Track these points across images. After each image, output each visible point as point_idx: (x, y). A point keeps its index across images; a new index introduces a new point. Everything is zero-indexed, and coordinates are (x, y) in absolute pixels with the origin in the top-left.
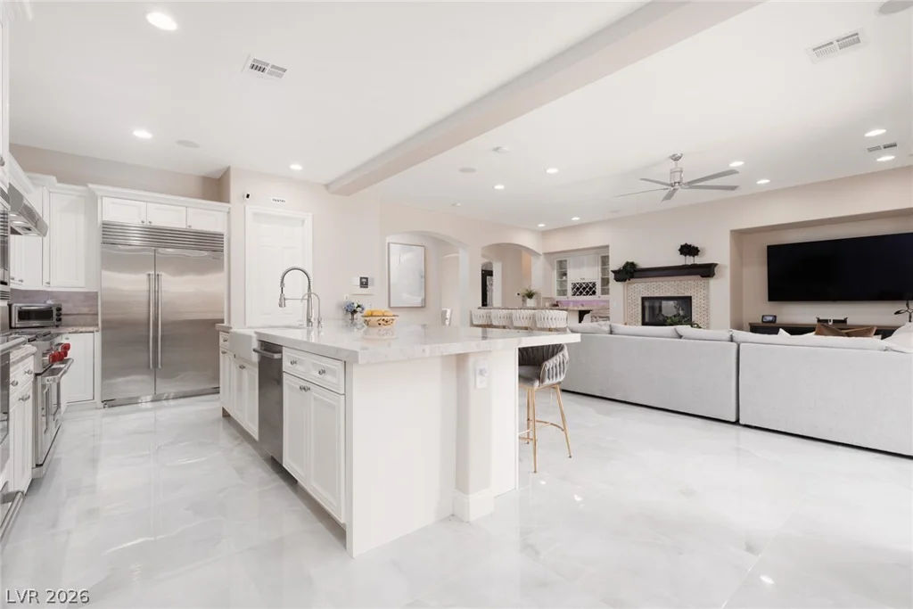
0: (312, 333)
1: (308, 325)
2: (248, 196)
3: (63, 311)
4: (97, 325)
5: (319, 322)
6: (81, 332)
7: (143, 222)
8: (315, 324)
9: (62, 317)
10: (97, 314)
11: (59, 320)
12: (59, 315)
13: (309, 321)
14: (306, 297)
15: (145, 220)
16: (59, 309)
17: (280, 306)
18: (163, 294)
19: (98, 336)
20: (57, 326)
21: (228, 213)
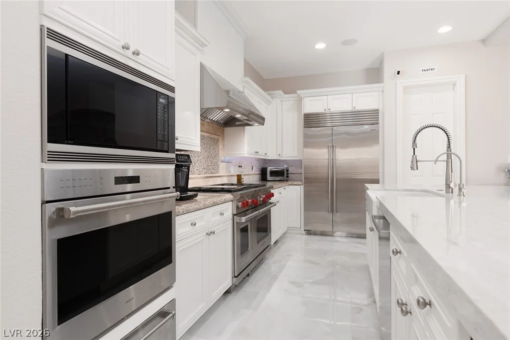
0: (452, 202)
1: (447, 192)
2: (399, 73)
3: (289, 172)
4: (302, 181)
5: (460, 189)
6: (295, 185)
7: (325, 110)
8: (456, 190)
9: (289, 175)
10: (302, 174)
11: (287, 177)
12: (287, 174)
13: (448, 186)
14: (444, 157)
15: (326, 108)
16: (287, 171)
17: (412, 168)
18: (337, 161)
19: (302, 187)
20: (287, 180)
21: (383, 91)
